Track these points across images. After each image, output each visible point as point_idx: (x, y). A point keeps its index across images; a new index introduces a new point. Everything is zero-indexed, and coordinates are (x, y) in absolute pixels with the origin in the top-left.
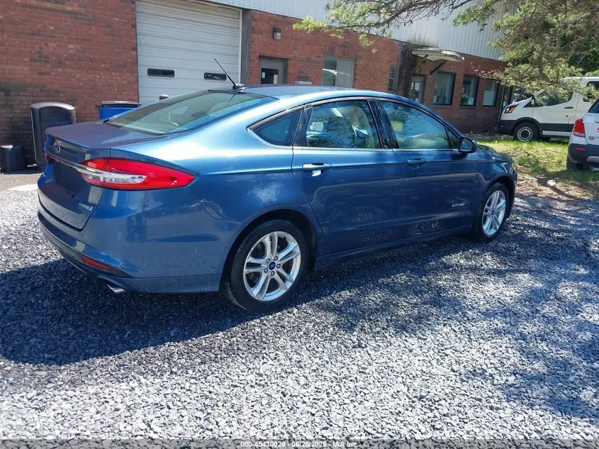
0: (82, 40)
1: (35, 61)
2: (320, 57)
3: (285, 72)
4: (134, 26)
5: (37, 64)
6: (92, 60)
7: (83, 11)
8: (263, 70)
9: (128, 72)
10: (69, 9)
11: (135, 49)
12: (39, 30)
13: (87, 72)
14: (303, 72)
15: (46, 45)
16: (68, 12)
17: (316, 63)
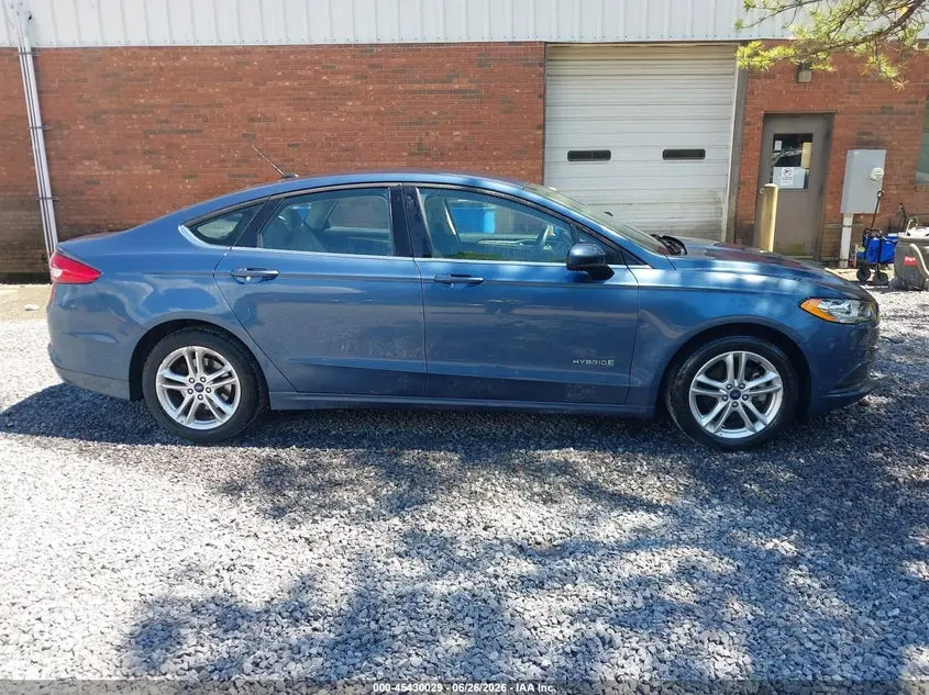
0: (472, 123)
1: (414, 154)
2: (916, 102)
3: (828, 136)
4: (543, 96)
5: (416, 158)
6: (481, 148)
7: (473, 86)
8: (777, 137)
9: (528, 159)
10: (457, 87)
11: (543, 127)
12: (420, 118)
13: (475, 164)
14: (871, 134)
15: (427, 134)
16: (455, 91)
17: (906, 114)
